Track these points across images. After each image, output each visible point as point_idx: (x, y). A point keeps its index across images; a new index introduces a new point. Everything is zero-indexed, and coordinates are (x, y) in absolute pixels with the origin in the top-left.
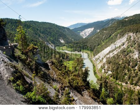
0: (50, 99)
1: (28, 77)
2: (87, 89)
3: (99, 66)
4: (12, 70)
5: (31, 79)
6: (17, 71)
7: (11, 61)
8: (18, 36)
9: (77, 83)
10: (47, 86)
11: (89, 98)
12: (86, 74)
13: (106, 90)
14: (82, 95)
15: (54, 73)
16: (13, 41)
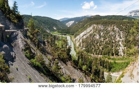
0: (45, 66)
1: (33, 49)
2: (69, 60)
3: (77, 45)
4: (25, 43)
5: (35, 51)
6: (27, 44)
7: (24, 38)
8: (29, 24)
9: (64, 56)
10: (44, 57)
11: (71, 67)
12: (69, 50)
13: (82, 60)
14: (67, 65)
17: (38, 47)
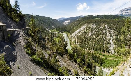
0: (45, 60)
1: (34, 46)
2: (66, 54)
3: (73, 40)
4: (26, 41)
5: (35, 47)
6: (28, 42)
7: (26, 36)
8: (31, 23)
9: (61, 50)
10: (44, 52)
11: (68, 60)
12: (66, 45)
13: (77, 54)
14: (63, 58)
15: (48, 44)
16: (28, 26)
17: (39, 44)
